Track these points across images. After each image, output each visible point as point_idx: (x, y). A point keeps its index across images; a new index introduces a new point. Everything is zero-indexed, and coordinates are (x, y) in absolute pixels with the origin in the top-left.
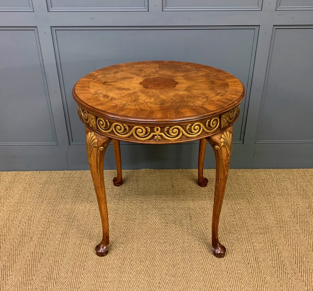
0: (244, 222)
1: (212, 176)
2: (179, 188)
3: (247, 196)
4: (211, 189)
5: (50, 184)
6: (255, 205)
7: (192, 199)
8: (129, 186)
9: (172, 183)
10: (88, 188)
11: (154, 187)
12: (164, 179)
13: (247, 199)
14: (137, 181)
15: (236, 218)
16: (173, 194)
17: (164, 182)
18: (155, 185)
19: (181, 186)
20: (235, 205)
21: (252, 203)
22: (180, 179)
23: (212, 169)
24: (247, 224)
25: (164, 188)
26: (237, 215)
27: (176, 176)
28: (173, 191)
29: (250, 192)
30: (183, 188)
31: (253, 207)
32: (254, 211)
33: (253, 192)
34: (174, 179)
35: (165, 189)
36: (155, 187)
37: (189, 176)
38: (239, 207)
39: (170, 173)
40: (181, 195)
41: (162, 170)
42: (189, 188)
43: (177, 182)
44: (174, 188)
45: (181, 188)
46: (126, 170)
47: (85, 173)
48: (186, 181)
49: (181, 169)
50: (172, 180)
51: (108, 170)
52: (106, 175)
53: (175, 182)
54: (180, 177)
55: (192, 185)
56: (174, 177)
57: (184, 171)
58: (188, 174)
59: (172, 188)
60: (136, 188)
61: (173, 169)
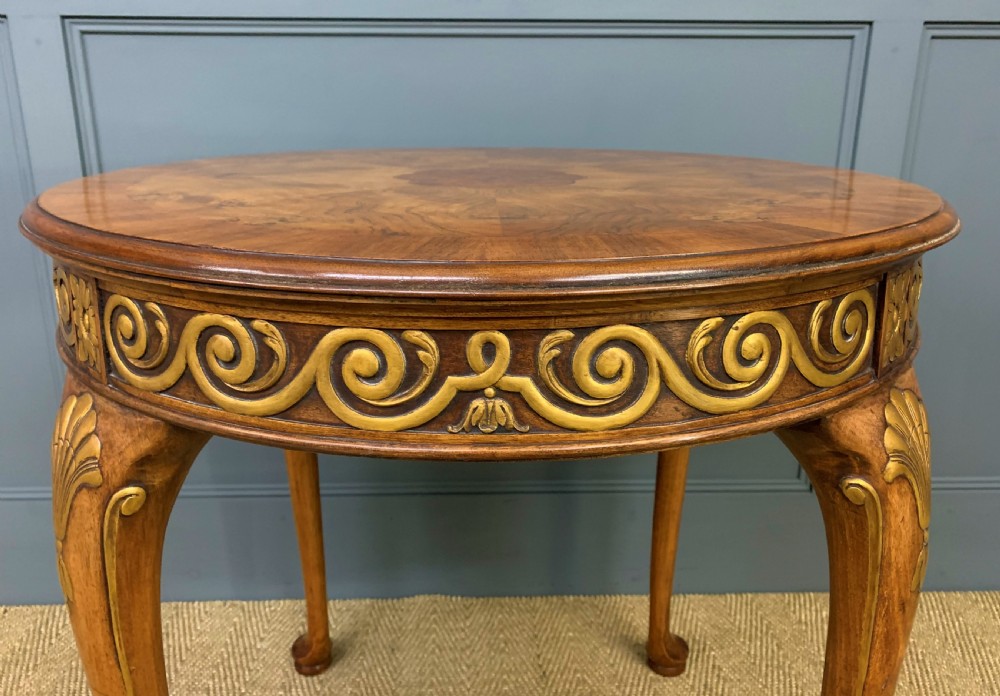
1: (696, 626)
2: (571, 683)
4: (706, 686)
5: (31, 665)
8: (360, 675)
9: (539, 656)
10: (183, 683)
11: (464, 677)
12: (506, 643)
14: (393, 650)
17: (503, 655)
18: (468, 667)
19: (576, 671)
22: (571, 639)
23: (692, 596)
25: (505, 683)
27: (552, 629)
30: (585, 681)
34: (546, 642)
35: (512, 685)
36: (469, 679)
37: (605, 626)
39: (528, 615)
41: (497, 599)
42: (612, 683)
43: (559, 654)
44: (547, 683)
45: (577, 685)
46: (353, 602)
47: (188, 613)
48: (596, 648)
49: (571, 598)
50: (538, 646)
51: (282, 602)
52: (268, 621)
53: (549, 656)
54: (568, 630)
55: (621, 669)
56: (546, 629)
57: (583, 603)
58: (599, 617)
59: (538, 683)
60: (388, 683)
61: (539, 598)
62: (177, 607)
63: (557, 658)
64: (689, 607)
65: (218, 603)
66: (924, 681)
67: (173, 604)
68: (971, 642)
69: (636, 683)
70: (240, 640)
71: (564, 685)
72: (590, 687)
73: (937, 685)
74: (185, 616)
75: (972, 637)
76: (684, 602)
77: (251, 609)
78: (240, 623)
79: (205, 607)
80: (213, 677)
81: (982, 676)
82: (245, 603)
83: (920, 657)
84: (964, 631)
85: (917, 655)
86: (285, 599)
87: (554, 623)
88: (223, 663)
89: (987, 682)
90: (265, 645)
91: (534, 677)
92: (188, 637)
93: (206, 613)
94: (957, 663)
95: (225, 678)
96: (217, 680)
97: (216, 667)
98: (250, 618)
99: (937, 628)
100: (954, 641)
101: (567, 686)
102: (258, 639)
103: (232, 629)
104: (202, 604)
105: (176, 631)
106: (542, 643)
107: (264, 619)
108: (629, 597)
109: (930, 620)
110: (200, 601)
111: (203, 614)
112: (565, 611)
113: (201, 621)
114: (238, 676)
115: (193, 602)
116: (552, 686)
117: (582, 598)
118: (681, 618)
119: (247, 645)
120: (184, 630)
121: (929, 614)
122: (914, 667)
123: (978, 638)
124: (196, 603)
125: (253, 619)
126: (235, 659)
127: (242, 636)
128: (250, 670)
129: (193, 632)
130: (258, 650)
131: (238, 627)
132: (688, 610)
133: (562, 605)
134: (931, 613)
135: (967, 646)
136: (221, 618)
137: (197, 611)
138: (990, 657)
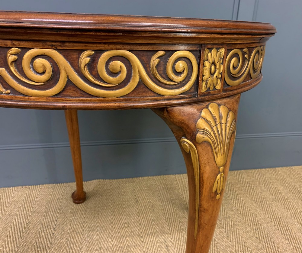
0: (245, 246)
2: (146, 203)
3: (237, 206)
6: (250, 218)
7: (166, 217)
9: (135, 196)
11: (110, 204)
12: (124, 192)
13: (238, 210)
15: (232, 241)
16: (138, 213)
17: (123, 196)
18: (111, 201)
19: (148, 199)
20: (225, 219)
21: (246, 215)
22: (146, 190)
24: (249, 248)
25: (124, 204)
26: (231, 236)
27: (140, 187)
28: (137, 209)
29: (239, 199)
30: (150, 202)
31: (249, 220)
32: (252, 227)
33: (243, 200)
34: (138, 191)
35: (126, 205)
36: (112, 204)
37: (157, 185)
38: (230, 223)
39: (132, 183)
40: (149, 213)
41: (121, 179)
42: (159, 202)
43: (142, 194)
44: (138, 203)
45: (148, 203)
46: (70, 184)
47: (8, 191)
48: (154, 192)
49: (146, 177)
50: (135, 193)
51: (44, 185)
52: (39, 192)
53: (139, 195)
54: (145, 187)
55: (162, 197)
56: (138, 187)
57: (150, 178)
58: (155, 182)
59: (135, 204)
60: (84, 208)
61: (135, 178)
62: (4, 189)
63: (141, 196)
64: (184, 177)
65: (19, 187)
66: (253, 194)
67: (2, 189)
68: (267, 182)
69: (167, 201)
70: (29, 198)
71: (144, 203)
72: (152, 203)
73: (257, 194)
74: (7, 192)
75: (267, 181)
76: (182, 176)
77: (32, 188)
78: (29, 193)
79: (15, 189)
80: (19, 211)
81: (270, 191)
82: (30, 187)
83: (253, 187)
84: (265, 179)
85: (252, 187)
86: (45, 184)
87: (140, 185)
88: (22, 206)
89: (271, 192)
90: (38, 199)
91: (134, 202)
92: (8, 199)
93: (15, 190)
94: (263, 188)
95: (23, 211)
96: (20, 212)
97: (20, 208)
98: (32, 191)
99: (258, 179)
100: (262, 182)
101: (145, 204)
102: (35, 198)
103: (25, 195)
104: (13, 188)
105: (3, 197)
106: (136, 192)
107: (38, 191)
108: (165, 176)
109: (256, 177)
110: (13, 187)
111: (14, 191)
112: (144, 181)
113: (13, 193)
114: (28, 210)
115: (10, 187)
116: (139, 204)
117: (150, 177)
118: (181, 181)
119: (31, 200)
120: (7, 196)
121: (255, 175)
122: (251, 190)
123: (269, 181)
124: (11, 188)
125: (34, 191)
126: (27, 205)
127: (29, 197)
128: (33, 208)
129: (10, 197)
130: (36, 201)
131: (28, 194)
132: (183, 178)
133: (143, 179)
134: (256, 175)
135: (266, 183)
136: (21, 192)
137: (11, 190)
138: (272, 186)
